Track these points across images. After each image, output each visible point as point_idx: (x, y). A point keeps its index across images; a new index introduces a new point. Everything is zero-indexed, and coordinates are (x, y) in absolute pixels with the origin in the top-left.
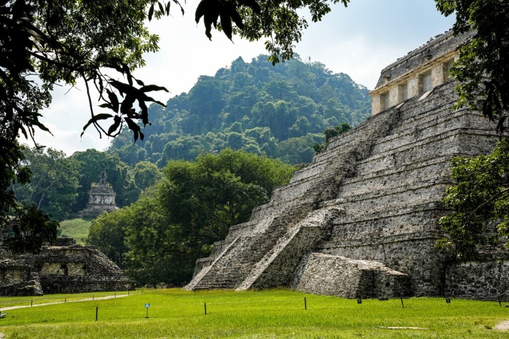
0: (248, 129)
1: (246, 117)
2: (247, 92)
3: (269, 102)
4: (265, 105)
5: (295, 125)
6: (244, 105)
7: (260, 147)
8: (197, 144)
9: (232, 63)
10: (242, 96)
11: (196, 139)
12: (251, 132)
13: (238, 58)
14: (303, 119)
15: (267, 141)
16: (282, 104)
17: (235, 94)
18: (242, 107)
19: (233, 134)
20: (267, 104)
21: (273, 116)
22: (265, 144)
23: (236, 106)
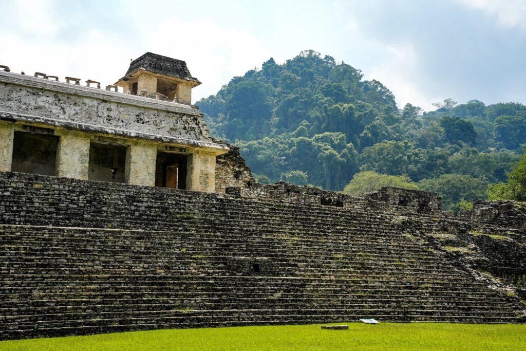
0: (317, 134)
1: (305, 122)
2: (300, 94)
3: (336, 105)
4: (331, 108)
5: (365, 131)
6: (300, 109)
7: (339, 153)
8: (263, 149)
9: (263, 65)
10: (296, 99)
11: (260, 143)
12: (322, 137)
13: (269, 59)
14: (375, 125)
15: (344, 147)
16: (351, 108)
17: (287, 97)
18: (298, 111)
19: (302, 139)
20: (333, 107)
21: (341, 121)
22: (344, 151)
23: (291, 110)
